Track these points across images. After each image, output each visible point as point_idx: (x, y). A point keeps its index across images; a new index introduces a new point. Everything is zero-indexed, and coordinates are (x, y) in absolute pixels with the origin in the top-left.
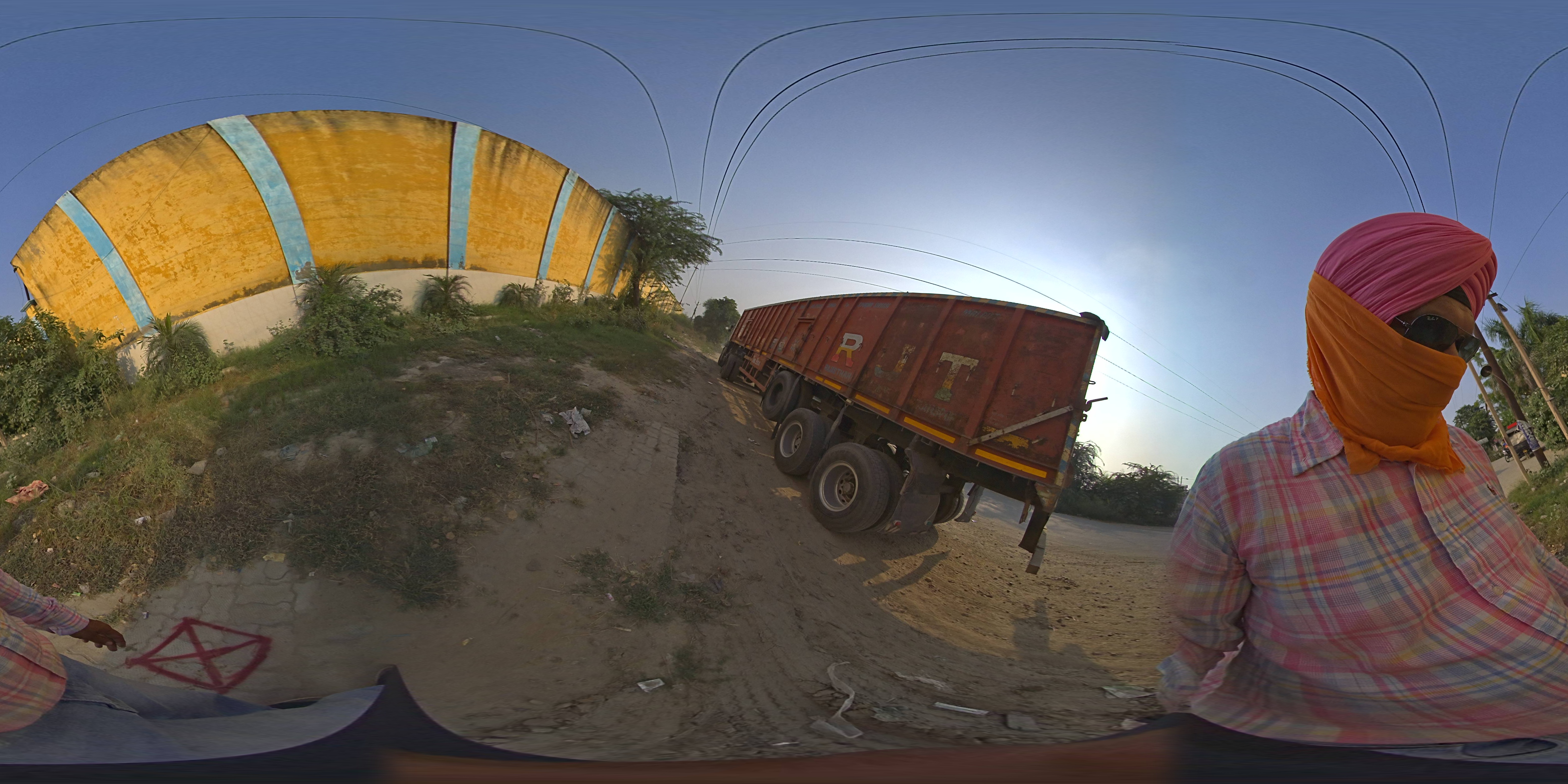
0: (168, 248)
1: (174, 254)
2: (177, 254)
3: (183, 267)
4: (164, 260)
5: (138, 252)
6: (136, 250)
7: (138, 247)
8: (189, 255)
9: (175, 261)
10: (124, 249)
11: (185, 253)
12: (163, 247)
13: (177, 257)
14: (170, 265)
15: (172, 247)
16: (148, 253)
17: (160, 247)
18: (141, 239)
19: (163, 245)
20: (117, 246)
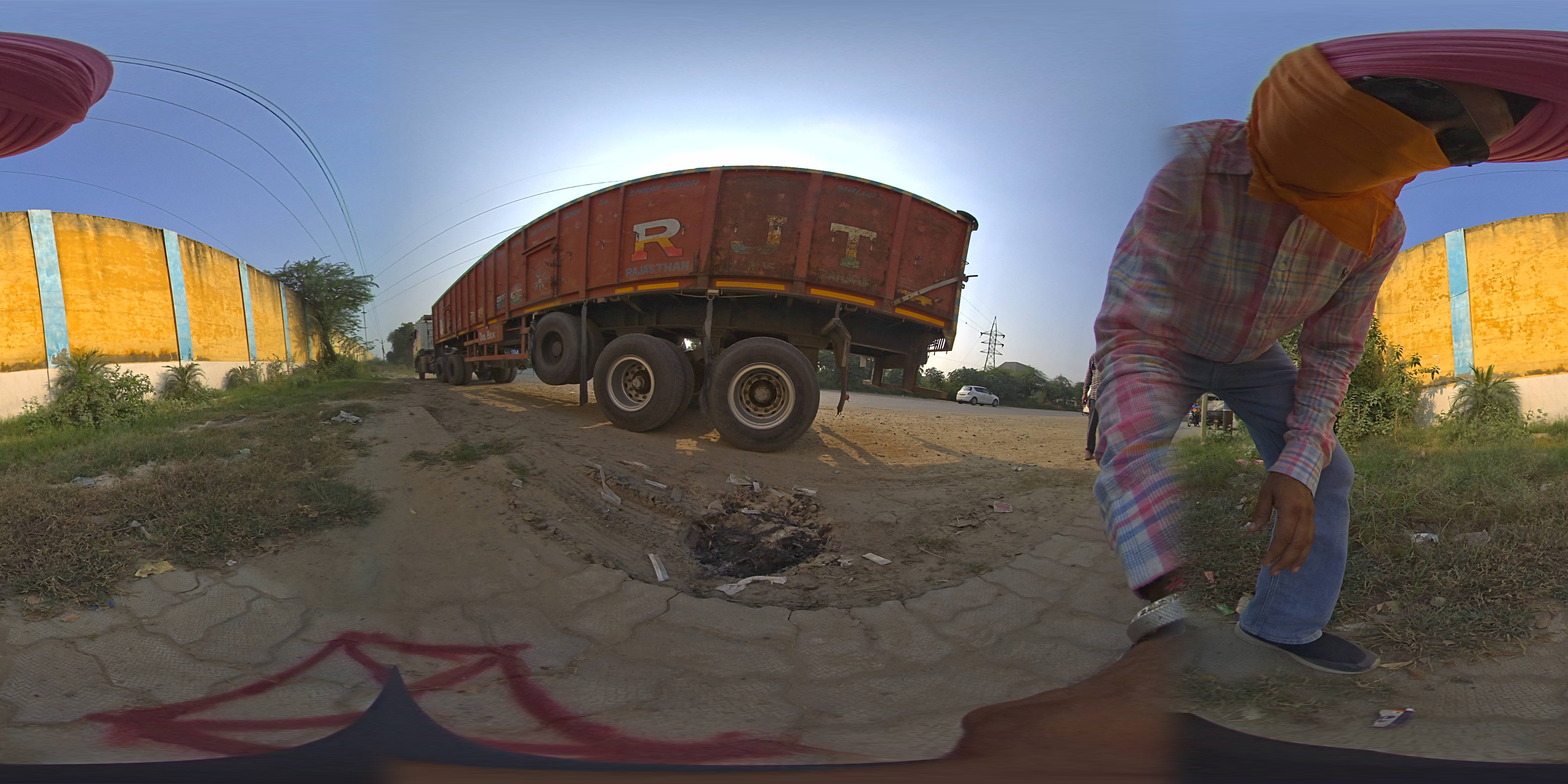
0: (1515, 307)
1: (1518, 313)
2: (1520, 314)
3: (1521, 328)
4: (1507, 317)
5: (1487, 302)
6: (1486, 300)
7: (1489, 297)
8: (1531, 319)
9: (1515, 321)
10: (1475, 295)
11: (1528, 316)
12: (1511, 305)
13: (1519, 317)
14: (1510, 323)
15: (1518, 307)
16: (1495, 306)
17: (1509, 304)
18: (1496, 291)
19: (1512, 303)
20: (1471, 290)
